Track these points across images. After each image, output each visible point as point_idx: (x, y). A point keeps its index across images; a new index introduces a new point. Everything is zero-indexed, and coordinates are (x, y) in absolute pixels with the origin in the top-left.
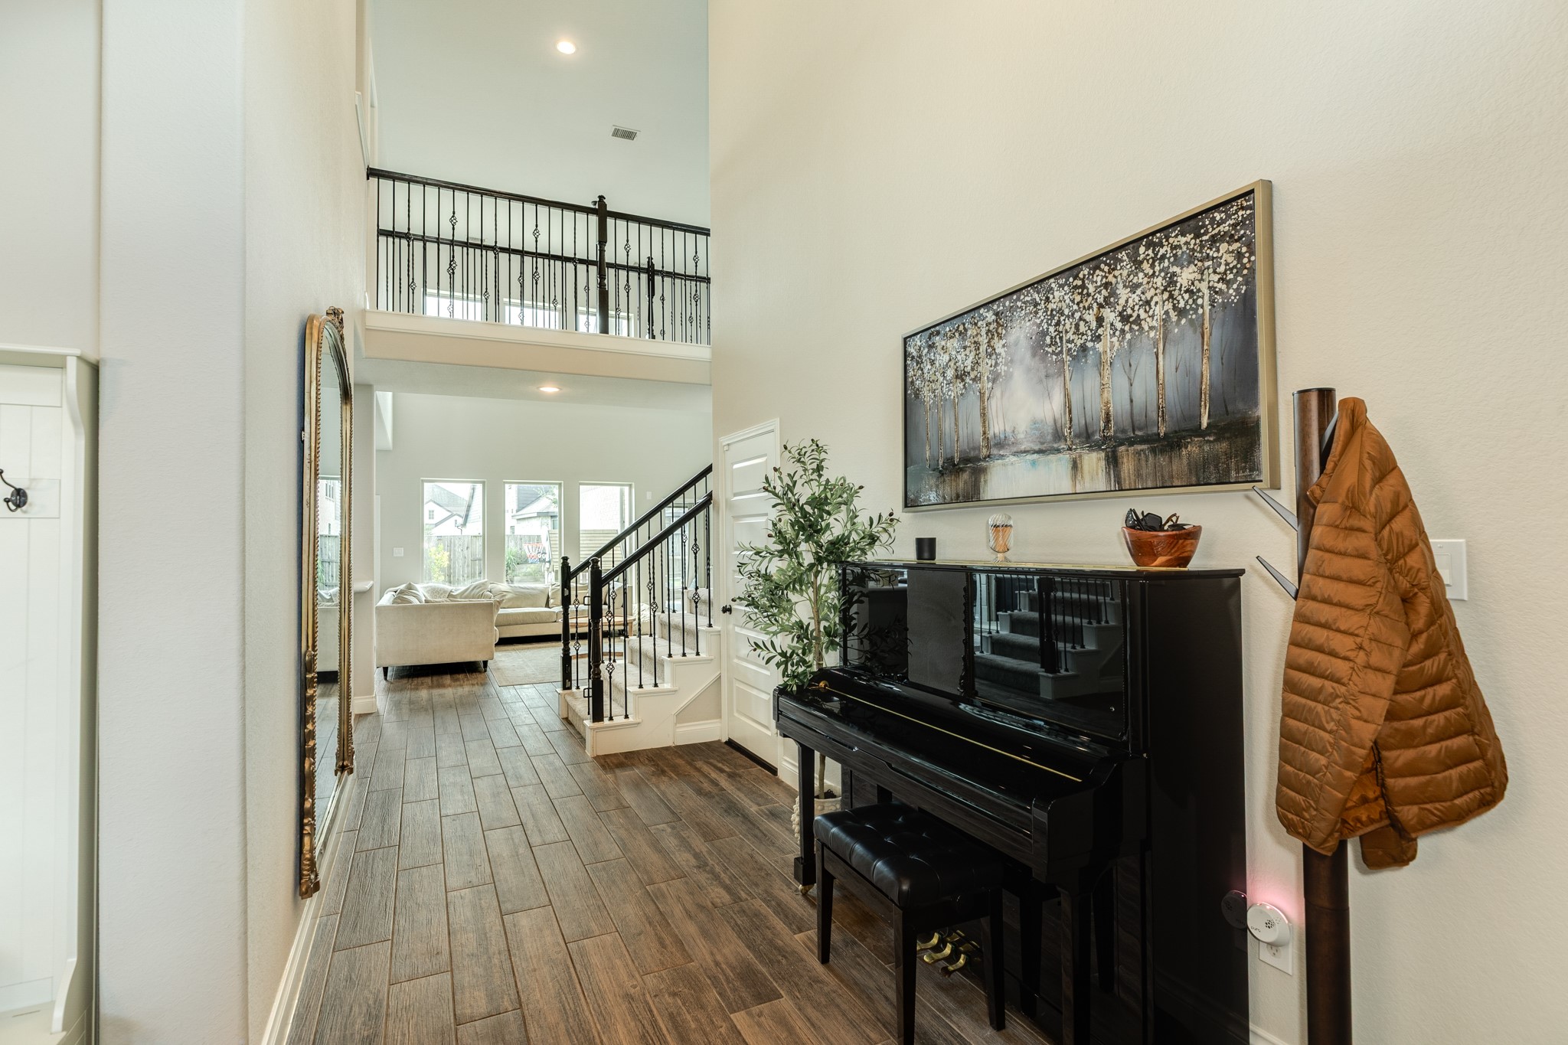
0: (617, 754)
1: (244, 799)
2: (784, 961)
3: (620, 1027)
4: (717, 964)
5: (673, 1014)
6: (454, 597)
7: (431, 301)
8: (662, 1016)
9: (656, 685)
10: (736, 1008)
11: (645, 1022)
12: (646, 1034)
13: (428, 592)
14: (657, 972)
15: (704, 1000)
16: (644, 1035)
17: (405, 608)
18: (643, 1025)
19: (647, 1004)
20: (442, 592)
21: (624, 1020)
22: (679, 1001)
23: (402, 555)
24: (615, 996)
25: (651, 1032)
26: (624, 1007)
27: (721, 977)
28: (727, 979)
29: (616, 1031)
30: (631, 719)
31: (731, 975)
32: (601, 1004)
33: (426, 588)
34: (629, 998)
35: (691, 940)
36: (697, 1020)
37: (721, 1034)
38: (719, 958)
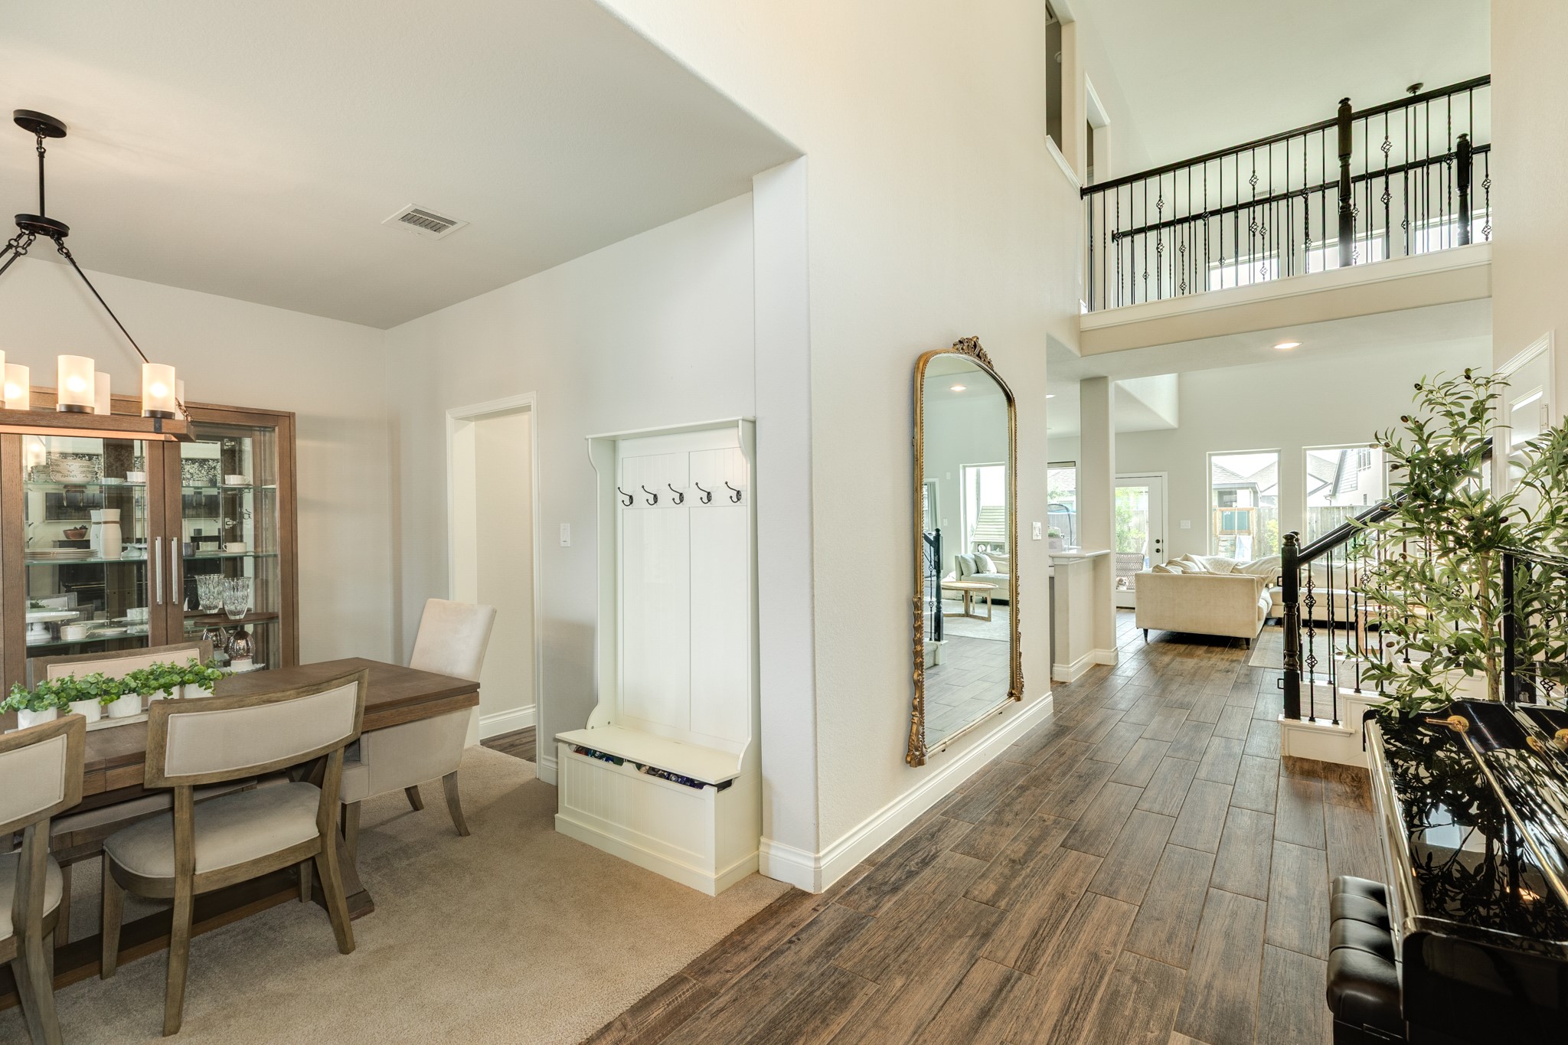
0: (1319, 761)
1: (814, 676)
2: (1293, 1034)
3: (1064, 971)
4: (1209, 986)
5: (1119, 993)
6: (1240, 571)
7: (1215, 275)
8: (1108, 986)
9: (1358, 690)
10: (1184, 1030)
11: (1088, 981)
12: (1079, 990)
13: (1210, 564)
14: (1140, 955)
15: (1160, 1003)
16: (1077, 989)
17: (1161, 577)
18: (1084, 982)
19: (1105, 971)
20: (1226, 565)
21: (1073, 968)
22: (1135, 988)
23: (1189, 527)
24: (1085, 948)
25: (1086, 990)
26: (1083, 960)
27: (1200, 998)
28: (1204, 1005)
29: (1059, 971)
30: (1341, 727)
31: (1214, 1004)
32: (1067, 946)
33: (1209, 560)
34: (1095, 957)
35: (1205, 953)
36: (1135, 1012)
37: (1145, 1036)
38: (1217, 984)
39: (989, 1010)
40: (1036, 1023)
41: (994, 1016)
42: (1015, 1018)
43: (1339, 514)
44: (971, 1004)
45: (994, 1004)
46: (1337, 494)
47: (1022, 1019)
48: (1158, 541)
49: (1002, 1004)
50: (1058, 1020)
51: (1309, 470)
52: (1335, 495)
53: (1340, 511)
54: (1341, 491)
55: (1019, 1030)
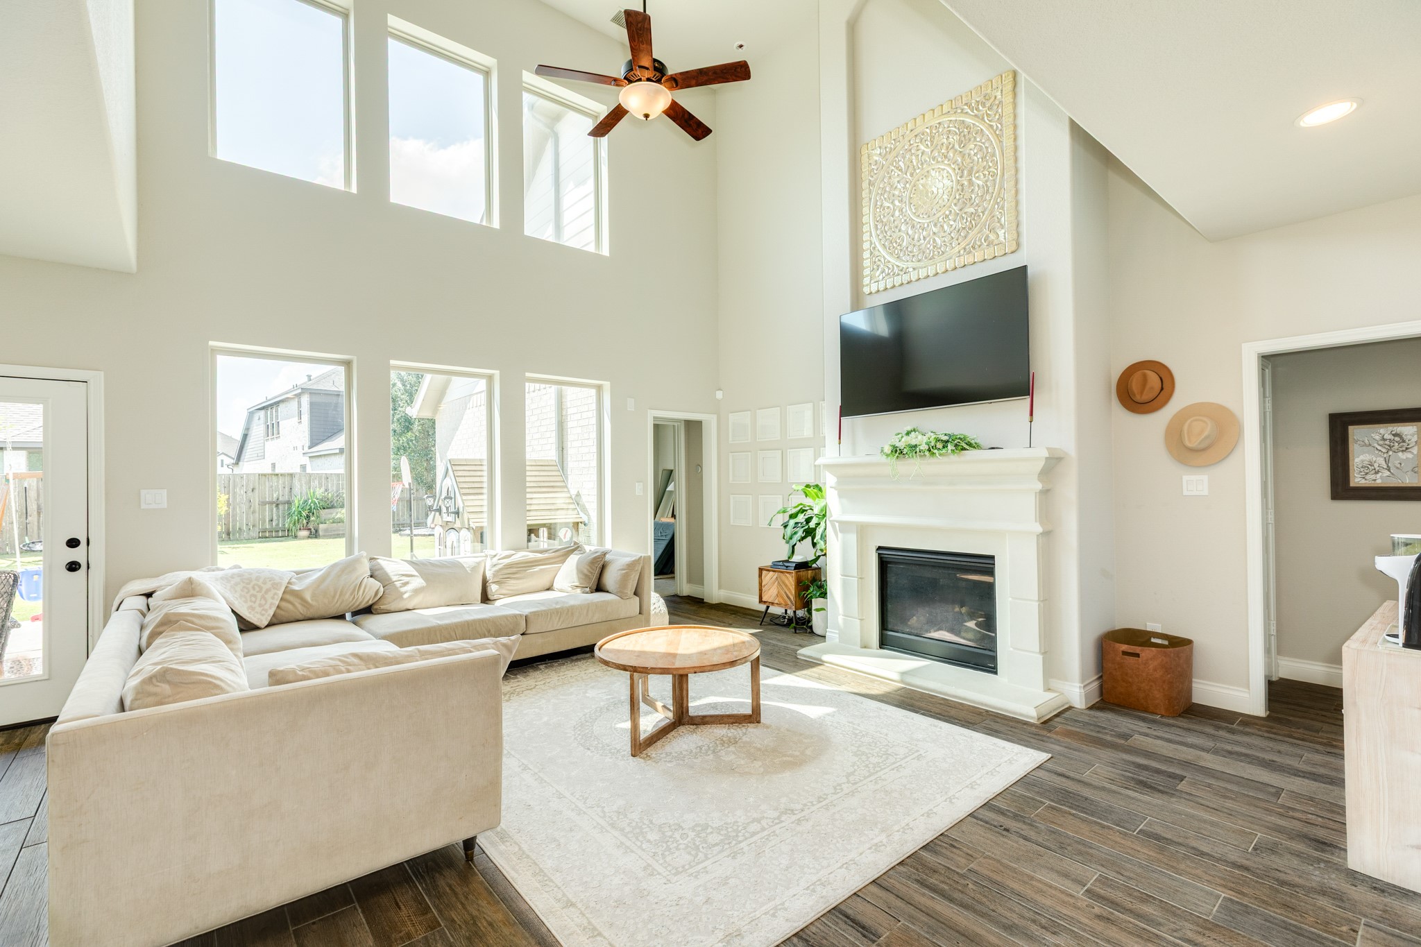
43: (278, 482)
46: (240, 463)
48: (73, 543)
51: (219, 449)
52: (238, 464)
53: (278, 478)
54: (245, 460)
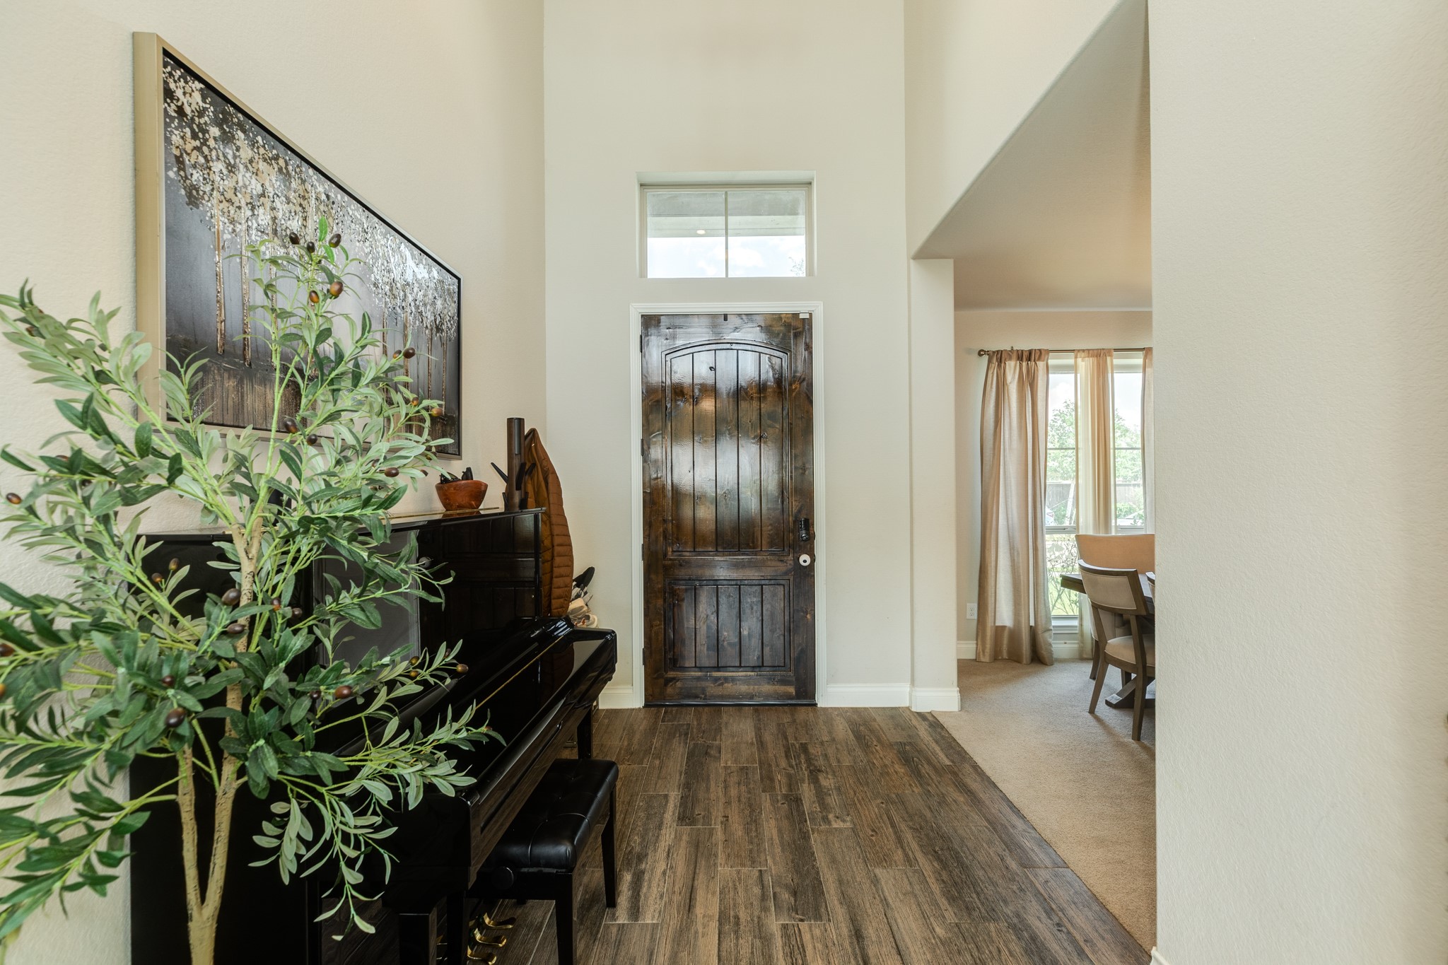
39: (858, 942)
40: (819, 946)
41: (850, 937)
42: (836, 942)
44: (874, 939)
45: (859, 948)
47: (830, 944)
49: (854, 950)
50: (805, 956)
55: (825, 934)
